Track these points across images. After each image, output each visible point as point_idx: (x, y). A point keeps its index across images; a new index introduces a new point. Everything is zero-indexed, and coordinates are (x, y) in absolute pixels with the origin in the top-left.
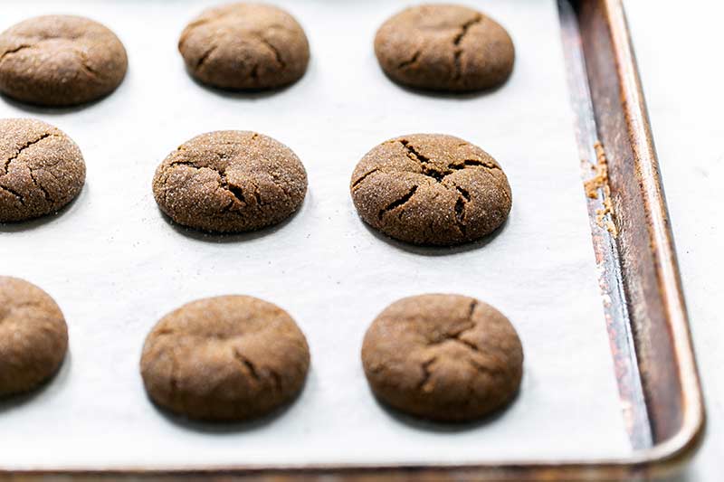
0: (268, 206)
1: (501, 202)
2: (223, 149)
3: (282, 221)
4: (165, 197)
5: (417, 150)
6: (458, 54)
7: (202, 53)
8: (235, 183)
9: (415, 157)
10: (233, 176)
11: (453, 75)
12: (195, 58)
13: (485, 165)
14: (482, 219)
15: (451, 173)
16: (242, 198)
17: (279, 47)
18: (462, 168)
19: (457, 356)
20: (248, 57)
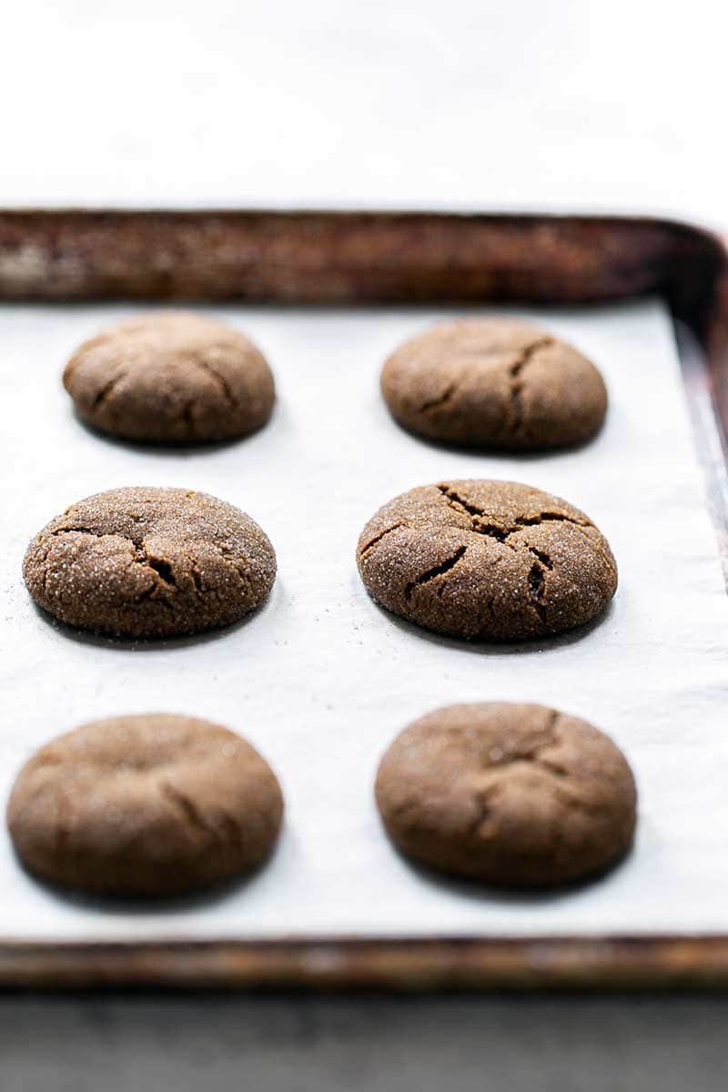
0: (213, 594)
1: (601, 574)
2: (141, 509)
3: (234, 623)
4: (45, 579)
5: (463, 498)
6: (516, 391)
7: (102, 384)
8: (159, 555)
9: (461, 507)
10: (156, 546)
11: (510, 423)
12: (91, 392)
13: (573, 521)
14: (573, 596)
15: (519, 529)
16: (170, 580)
17: (227, 375)
18: (538, 523)
19: (533, 784)
20: (177, 389)
